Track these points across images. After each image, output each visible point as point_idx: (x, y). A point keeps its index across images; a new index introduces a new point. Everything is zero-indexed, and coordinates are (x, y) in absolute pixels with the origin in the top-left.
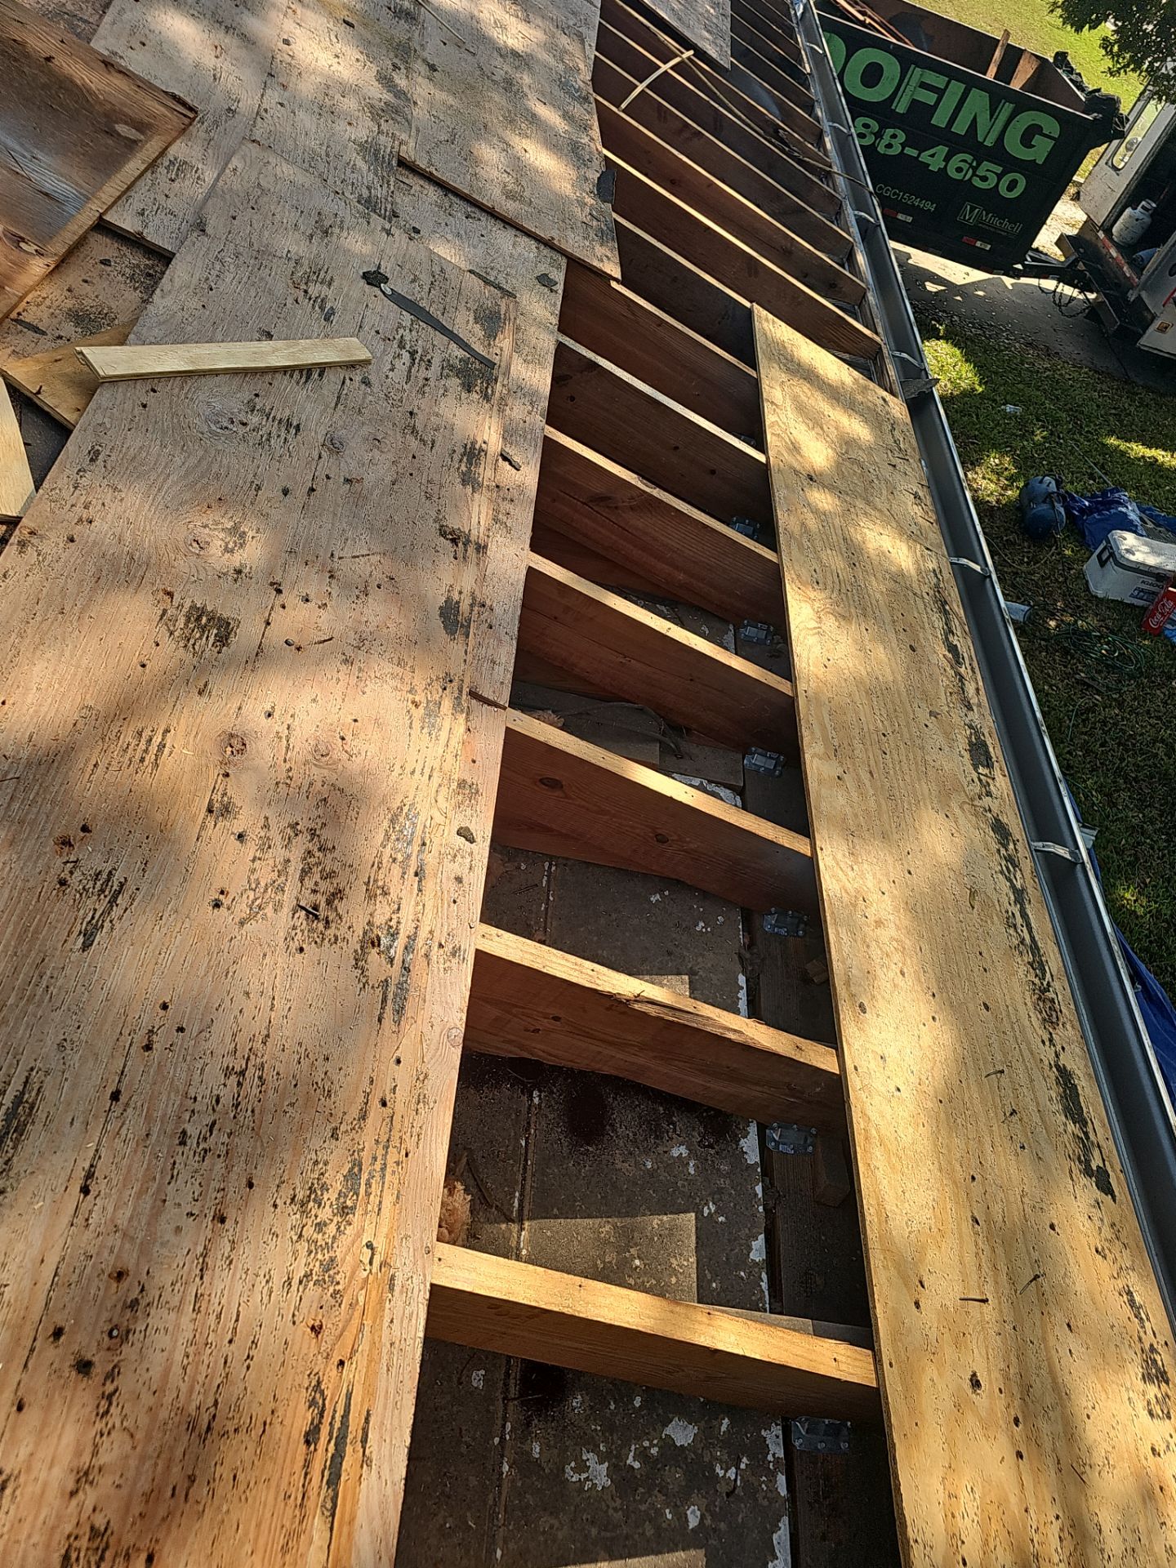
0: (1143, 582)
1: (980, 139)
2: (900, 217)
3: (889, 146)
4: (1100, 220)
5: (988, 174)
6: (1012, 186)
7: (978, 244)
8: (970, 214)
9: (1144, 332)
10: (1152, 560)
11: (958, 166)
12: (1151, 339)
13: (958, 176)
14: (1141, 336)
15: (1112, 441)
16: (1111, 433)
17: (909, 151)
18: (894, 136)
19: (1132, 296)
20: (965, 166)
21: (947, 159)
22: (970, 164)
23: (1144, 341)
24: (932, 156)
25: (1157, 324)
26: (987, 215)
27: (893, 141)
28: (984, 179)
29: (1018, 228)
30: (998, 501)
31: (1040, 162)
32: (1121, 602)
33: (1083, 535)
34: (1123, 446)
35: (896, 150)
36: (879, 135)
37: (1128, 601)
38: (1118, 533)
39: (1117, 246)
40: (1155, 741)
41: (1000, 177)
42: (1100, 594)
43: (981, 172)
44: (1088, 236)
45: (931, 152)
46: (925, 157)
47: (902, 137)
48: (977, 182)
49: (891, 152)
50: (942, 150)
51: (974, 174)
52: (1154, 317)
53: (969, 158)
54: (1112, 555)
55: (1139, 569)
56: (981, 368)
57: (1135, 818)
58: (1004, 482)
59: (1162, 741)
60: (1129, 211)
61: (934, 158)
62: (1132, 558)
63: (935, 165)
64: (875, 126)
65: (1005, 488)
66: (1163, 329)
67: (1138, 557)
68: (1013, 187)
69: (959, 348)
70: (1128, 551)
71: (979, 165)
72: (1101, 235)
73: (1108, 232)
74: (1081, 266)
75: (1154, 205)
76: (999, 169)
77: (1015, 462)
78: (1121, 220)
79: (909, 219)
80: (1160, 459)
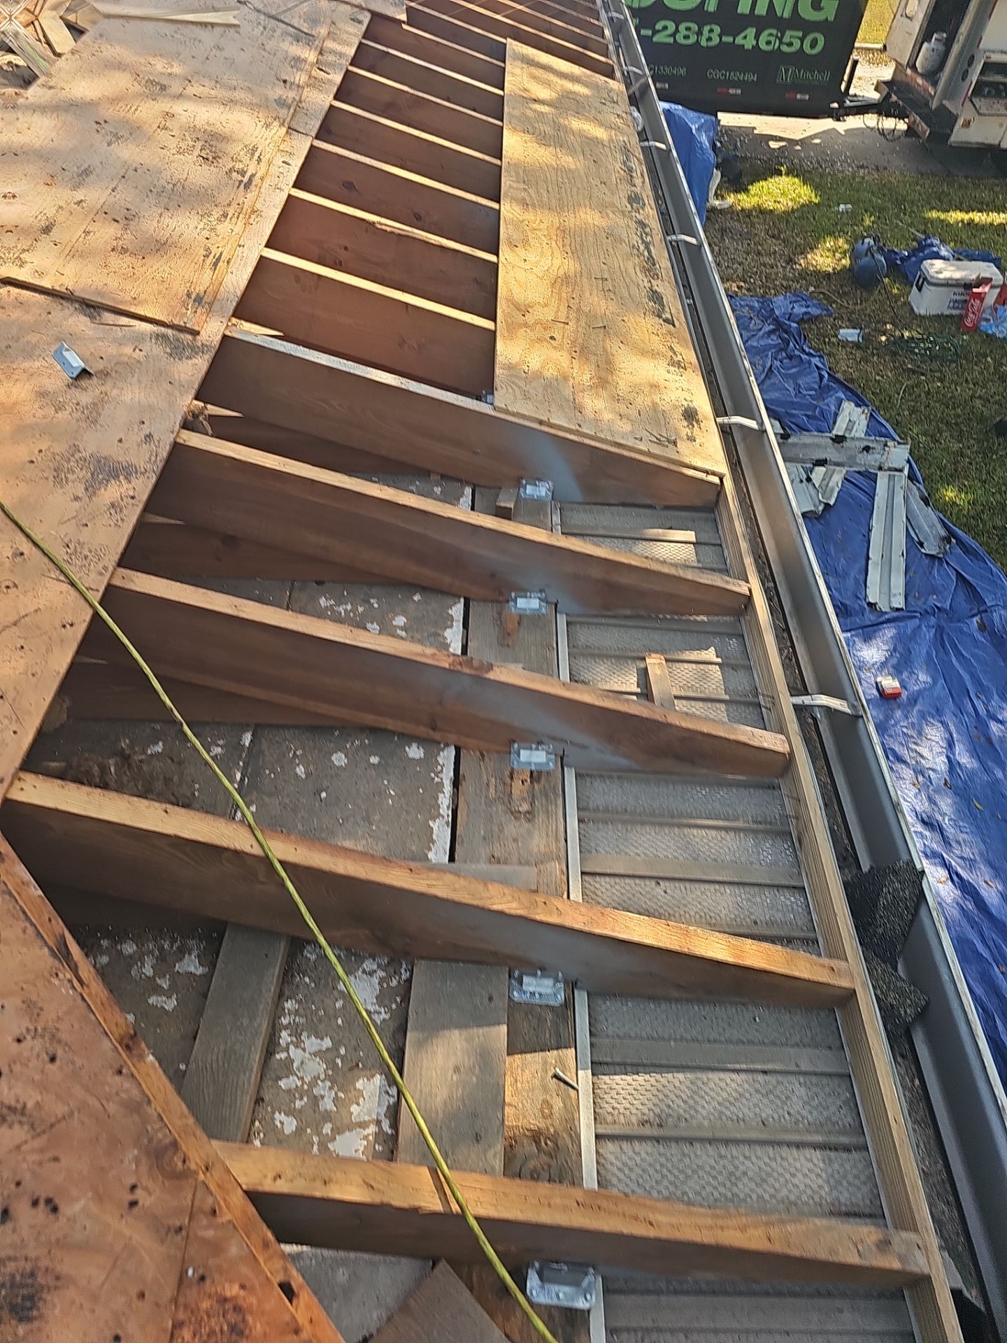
0: (955, 294)
1: (779, 14)
2: (732, 91)
3: (709, 39)
4: (905, 61)
5: (793, 40)
6: (814, 44)
7: (799, 96)
8: (786, 74)
9: (952, 131)
10: (958, 275)
11: (767, 40)
12: (959, 135)
13: (769, 48)
14: (950, 135)
15: (934, 214)
16: (932, 208)
17: (725, 39)
18: (711, 31)
19: (934, 105)
20: (772, 39)
21: (757, 37)
22: (777, 37)
23: (953, 139)
24: (745, 37)
25: (960, 121)
26: (799, 72)
27: (712, 35)
28: (790, 44)
29: (827, 76)
30: (834, 269)
31: (831, 18)
32: (942, 315)
33: (907, 277)
34: (942, 216)
35: (716, 41)
36: (699, 33)
37: (947, 312)
38: (927, 263)
39: (922, 75)
40: (972, 397)
41: (802, 40)
42: (923, 312)
43: (786, 39)
44: (900, 78)
45: (743, 35)
46: (739, 40)
47: (717, 29)
48: (785, 48)
49: (711, 44)
50: (751, 32)
51: (781, 43)
52: (956, 118)
53: (774, 32)
54: (925, 279)
55: (947, 284)
56: (816, 187)
57: (956, 446)
58: (838, 255)
59: (980, 397)
60: (925, 45)
61: (747, 39)
62: (941, 276)
63: (749, 43)
64: (695, 27)
65: (840, 260)
66: (967, 124)
67: (946, 275)
68: (816, 45)
69: (797, 176)
70: (937, 272)
71: (782, 36)
72: (909, 71)
73: (914, 67)
74: (894, 98)
75: (945, 35)
76: (800, 34)
77: (847, 242)
78: (921, 54)
79: (739, 92)
80: (977, 219)
